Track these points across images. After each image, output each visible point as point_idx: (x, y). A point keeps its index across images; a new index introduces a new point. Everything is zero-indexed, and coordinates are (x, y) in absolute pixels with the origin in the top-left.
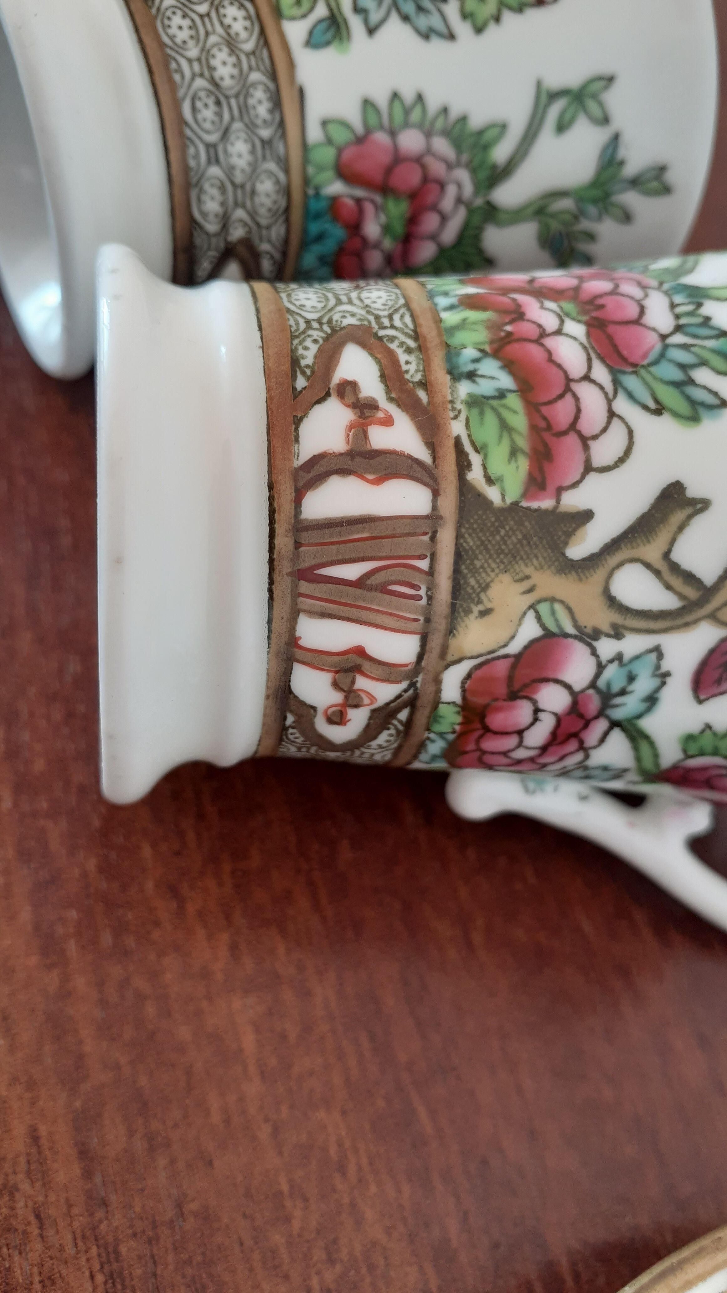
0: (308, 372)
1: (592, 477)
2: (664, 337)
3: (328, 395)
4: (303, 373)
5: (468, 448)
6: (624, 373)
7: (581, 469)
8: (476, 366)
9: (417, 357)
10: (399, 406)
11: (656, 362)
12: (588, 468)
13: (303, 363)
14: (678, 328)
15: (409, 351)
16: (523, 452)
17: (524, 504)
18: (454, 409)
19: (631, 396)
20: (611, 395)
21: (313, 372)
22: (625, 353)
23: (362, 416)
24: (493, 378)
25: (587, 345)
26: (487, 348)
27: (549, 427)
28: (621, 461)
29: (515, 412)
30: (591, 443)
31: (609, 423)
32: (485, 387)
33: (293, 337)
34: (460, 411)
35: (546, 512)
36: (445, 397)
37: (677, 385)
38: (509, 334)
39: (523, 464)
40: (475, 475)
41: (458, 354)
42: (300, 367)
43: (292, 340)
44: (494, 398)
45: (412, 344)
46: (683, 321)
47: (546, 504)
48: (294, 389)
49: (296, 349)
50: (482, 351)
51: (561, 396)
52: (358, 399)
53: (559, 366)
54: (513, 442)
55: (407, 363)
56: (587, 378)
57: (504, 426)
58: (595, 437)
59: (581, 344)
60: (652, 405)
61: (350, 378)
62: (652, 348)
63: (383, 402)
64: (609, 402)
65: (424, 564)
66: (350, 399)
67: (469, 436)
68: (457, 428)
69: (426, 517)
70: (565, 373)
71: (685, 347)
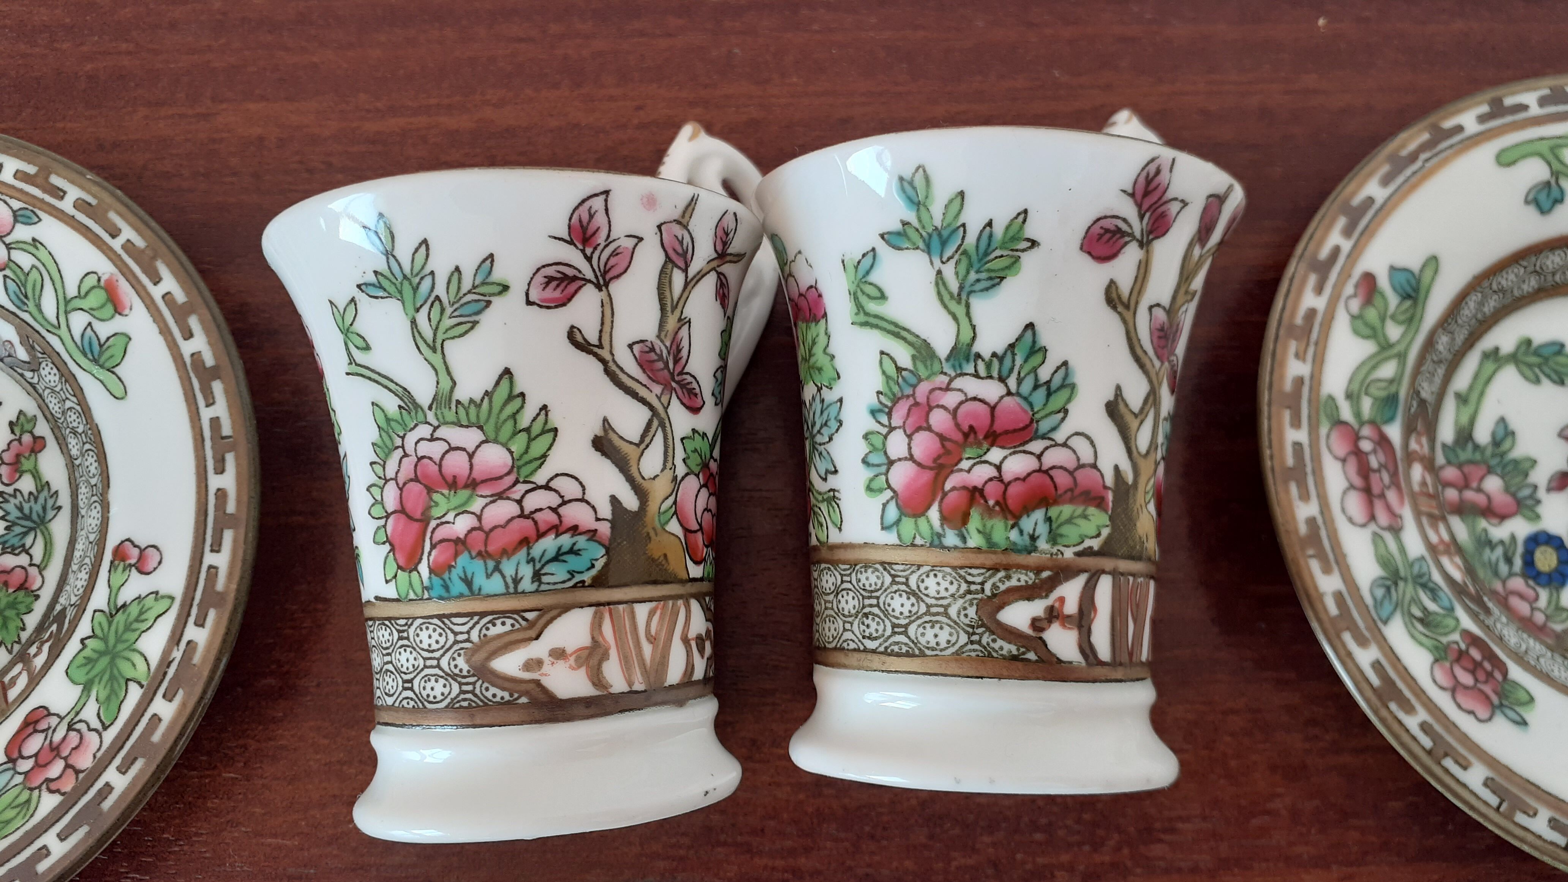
0: (1022, 650)
1: (1100, 464)
2: (1009, 393)
3: (1041, 638)
4: (1024, 653)
5: (1080, 548)
6: (1037, 429)
7: (1095, 471)
8: (1025, 533)
9: (1014, 573)
10: (1052, 591)
11: (1031, 405)
12: (1094, 466)
13: (1015, 652)
14: (1002, 380)
15: (1008, 577)
16: (1085, 510)
17: (1110, 512)
18: (1056, 554)
19: (1054, 429)
20: (1053, 443)
21: (1023, 647)
22: (1021, 425)
23: (1057, 617)
24: (1036, 524)
25: (1012, 450)
26: (1011, 522)
27: (1071, 490)
28: (1092, 443)
29: (1061, 512)
30: (1082, 462)
31: (1070, 448)
32: (1042, 530)
33: (990, 655)
34: (1059, 550)
35: (1114, 497)
36: (1048, 559)
37: (1049, 394)
38: (997, 503)
39: (1092, 510)
40: (1096, 544)
41: (1015, 544)
42: (1019, 655)
43: (993, 657)
44: (1050, 525)
45: (1002, 574)
46: (995, 374)
47: (1110, 496)
48: (1037, 661)
49: (1002, 655)
50: (1012, 527)
51: (1051, 478)
52: (1046, 619)
53: (1029, 475)
54: (1079, 516)
55: (1019, 580)
56: (1039, 457)
57: (1070, 521)
58: (1078, 459)
59: (1010, 454)
60: (1061, 415)
61: (1029, 622)
62: (1019, 404)
63: (1049, 602)
64: (1056, 445)
65: (1131, 579)
66: (1044, 624)
67: (1074, 546)
68: (1069, 553)
69: (1114, 578)
70: (1034, 471)
71: (1020, 381)
